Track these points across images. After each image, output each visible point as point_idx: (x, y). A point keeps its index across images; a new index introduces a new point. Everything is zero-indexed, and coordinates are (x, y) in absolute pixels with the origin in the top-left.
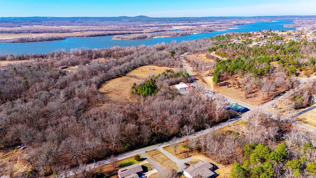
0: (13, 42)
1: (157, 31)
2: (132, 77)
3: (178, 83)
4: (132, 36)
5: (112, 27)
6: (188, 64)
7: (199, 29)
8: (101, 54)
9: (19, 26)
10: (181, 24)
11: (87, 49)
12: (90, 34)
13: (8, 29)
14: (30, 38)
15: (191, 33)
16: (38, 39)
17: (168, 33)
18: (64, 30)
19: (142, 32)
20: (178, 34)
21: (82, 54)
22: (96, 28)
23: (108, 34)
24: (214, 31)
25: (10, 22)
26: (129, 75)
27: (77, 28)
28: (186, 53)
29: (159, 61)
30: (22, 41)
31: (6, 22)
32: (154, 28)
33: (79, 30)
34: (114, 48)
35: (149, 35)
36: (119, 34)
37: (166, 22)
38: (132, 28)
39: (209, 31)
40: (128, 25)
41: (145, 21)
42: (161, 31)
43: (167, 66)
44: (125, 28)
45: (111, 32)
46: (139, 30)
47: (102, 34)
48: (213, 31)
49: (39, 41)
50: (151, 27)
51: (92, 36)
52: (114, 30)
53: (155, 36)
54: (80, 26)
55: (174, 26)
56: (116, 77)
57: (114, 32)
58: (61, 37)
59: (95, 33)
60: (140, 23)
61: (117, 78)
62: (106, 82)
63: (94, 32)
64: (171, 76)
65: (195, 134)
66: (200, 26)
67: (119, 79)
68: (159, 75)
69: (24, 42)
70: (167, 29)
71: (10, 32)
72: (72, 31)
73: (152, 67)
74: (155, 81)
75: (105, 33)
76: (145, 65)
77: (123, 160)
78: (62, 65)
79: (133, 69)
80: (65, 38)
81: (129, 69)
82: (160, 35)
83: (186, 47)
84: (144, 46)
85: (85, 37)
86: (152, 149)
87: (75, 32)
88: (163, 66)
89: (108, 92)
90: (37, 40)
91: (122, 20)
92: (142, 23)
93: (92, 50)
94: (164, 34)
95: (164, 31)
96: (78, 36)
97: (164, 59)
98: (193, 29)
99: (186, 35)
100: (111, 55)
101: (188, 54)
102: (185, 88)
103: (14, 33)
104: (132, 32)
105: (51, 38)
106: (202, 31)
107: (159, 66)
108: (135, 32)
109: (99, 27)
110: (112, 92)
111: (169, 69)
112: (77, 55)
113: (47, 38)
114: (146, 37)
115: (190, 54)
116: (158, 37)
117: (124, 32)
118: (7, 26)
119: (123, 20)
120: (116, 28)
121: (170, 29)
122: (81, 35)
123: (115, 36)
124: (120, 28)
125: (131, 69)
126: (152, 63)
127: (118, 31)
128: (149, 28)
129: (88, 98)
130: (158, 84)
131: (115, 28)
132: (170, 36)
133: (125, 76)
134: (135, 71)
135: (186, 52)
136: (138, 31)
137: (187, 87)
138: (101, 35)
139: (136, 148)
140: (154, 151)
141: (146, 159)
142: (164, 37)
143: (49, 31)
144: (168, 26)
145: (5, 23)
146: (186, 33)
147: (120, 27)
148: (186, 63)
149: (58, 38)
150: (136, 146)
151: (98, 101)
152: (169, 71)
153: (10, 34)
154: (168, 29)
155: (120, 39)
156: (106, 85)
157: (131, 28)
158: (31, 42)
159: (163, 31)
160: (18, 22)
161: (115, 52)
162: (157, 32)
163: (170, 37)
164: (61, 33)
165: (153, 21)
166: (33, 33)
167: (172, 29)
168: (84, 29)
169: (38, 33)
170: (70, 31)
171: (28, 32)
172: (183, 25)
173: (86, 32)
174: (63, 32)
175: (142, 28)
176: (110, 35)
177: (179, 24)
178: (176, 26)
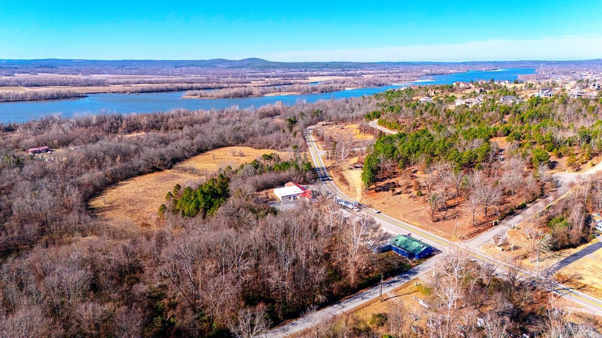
1: (277, 84)
2: (185, 170)
4: (222, 92)
5: (191, 77)
6: (321, 144)
7: (356, 81)
9: (8, 74)
10: (325, 73)
14: (11, 94)
15: (340, 87)
16: (29, 96)
17: (297, 87)
18: (92, 81)
20: (315, 90)
23: (178, 87)
24: (387, 85)
26: (180, 166)
28: (321, 123)
29: (260, 137)
32: (273, 79)
33: (122, 81)
35: (257, 91)
36: (199, 89)
38: (230, 79)
39: (376, 84)
41: (258, 68)
42: (285, 84)
44: (216, 78)
45: (185, 85)
47: (164, 87)
48: (383, 84)
49: (31, 100)
50: (267, 77)
51: (143, 91)
52: (192, 81)
53: (269, 93)
55: (311, 76)
58: (78, 92)
59: (150, 87)
63: (154, 85)
66: (360, 77)
70: (296, 81)
72: (107, 84)
75: (172, 86)
80: (86, 95)
82: (280, 91)
83: (321, 112)
85: (128, 93)
87: (114, 84)
90: (27, 99)
92: (253, 71)
94: (287, 90)
95: (291, 84)
96: (115, 92)
97: (271, 133)
98: (346, 81)
99: (331, 90)
101: (323, 125)
102: (294, 197)
104: (225, 85)
105: (56, 95)
106: (363, 84)
108: (232, 85)
110: (119, 207)
113: (46, 94)
114: (251, 94)
116: (275, 93)
117: (210, 85)
121: (302, 81)
122: (121, 91)
123: (190, 92)
127: (199, 83)
131: (195, 78)
132: (298, 93)
133: (170, 168)
134: (199, 157)
135: (322, 120)
136: (240, 83)
137: (298, 194)
138: (162, 91)
143: (61, 83)
144: (300, 76)
146: (331, 87)
148: (316, 141)
149: (71, 95)
154: (298, 81)
155: (197, 96)
157: (227, 79)
159: (288, 84)
163: (299, 95)
164: (84, 86)
165: (274, 67)
166: (27, 86)
167: (307, 81)
168: (134, 80)
169: (37, 86)
170: (104, 83)
171: (19, 84)
172: (329, 76)
173: (137, 85)
174: (89, 85)
175: (248, 79)
176: (181, 90)
177: (321, 73)
178: (316, 76)
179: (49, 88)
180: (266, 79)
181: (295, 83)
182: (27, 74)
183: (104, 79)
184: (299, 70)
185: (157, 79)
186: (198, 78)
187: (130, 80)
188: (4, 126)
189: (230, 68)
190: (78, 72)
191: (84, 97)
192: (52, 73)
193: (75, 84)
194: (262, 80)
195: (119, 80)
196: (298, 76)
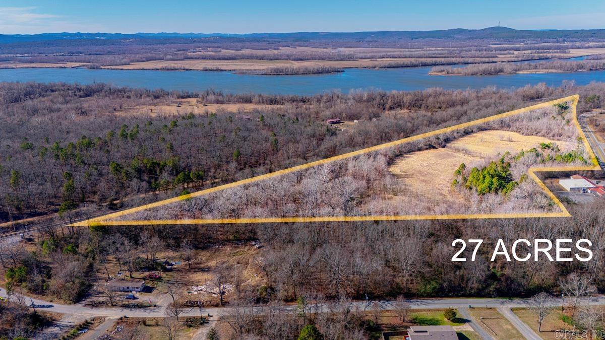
1: (530, 58)
2: (458, 150)
3: (567, 175)
4: (470, 69)
5: (431, 50)
6: (601, 136)
8: (403, 102)
9: (276, 47)
10: (592, 44)
11: (378, 90)
13: (260, 53)
14: (289, 68)
16: (301, 70)
17: (557, 63)
18: (343, 55)
19: (494, 60)
20: (582, 67)
21: (368, 101)
22: (401, 52)
23: (422, 63)
26: (453, 145)
27: (366, 53)
28: (597, 110)
29: (525, 123)
32: (524, 52)
34: (430, 90)
35: (508, 68)
36: (443, 64)
37: (555, 40)
38: (473, 52)
40: (465, 47)
41: (503, 39)
42: (540, 59)
43: (544, 136)
44: (458, 52)
45: (429, 60)
46: (488, 57)
47: (409, 63)
50: (517, 49)
51: (390, 67)
54: (372, 48)
55: (572, 48)
56: (425, 147)
58: (337, 67)
59: (396, 62)
60: (491, 43)
61: (427, 149)
62: (405, 155)
63: (395, 59)
64: (552, 158)
65: (594, 298)
67: (432, 151)
68: (522, 154)
70: (554, 55)
71: (261, 58)
72: (356, 58)
73: (506, 134)
74: (509, 165)
75: (416, 61)
76: (489, 130)
77: (421, 310)
78: (332, 118)
79: (463, 136)
80: (342, 70)
81: (455, 134)
83: (598, 98)
84: (494, 89)
85: (377, 68)
86: (484, 306)
87: (362, 58)
89: (406, 175)
91: (453, 36)
92: (498, 42)
93: (388, 93)
94: (544, 67)
95: (547, 58)
96: (365, 67)
97: (539, 119)
100: (421, 105)
101: (601, 113)
102: (584, 190)
103: (268, 60)
104: (471, 60)
105: (320, 70)
107: (523, 134)
108: (478, 60)
109: (407, 50)
110: (413, 176)
111: (547, 141)
112: (360, 100)
113: (314, 69)
114: (501, 71)
117: (454, 60)
119: (455, 36)
120: (440, 52)
122: (371, 66)
123: (434, 68)
125: (459, 134)
126: (509, 126)
127: (442, 57)
129: (368, 180)
130: (515, 173)
131: (436, 52)
133: (444, 147)
134: (466, 138)
135: (599, 107)
136: (486, 58)
137: (589, 188)
138: (407, 66)
139: (450, 294)
140: (488, 311)
141: (469, 321)
142: (544, 71)
143: (319, 57)
144: (558, 48)
145: (257, 44)
147: (446, 50)
148: (595, 132)
149: (332, 70)
150: (449, 291)
151: (385, 189)
152: (547, 146)
153: (261, 60)
154: (557, 55)
155: (444, 73)
156: (403, 161)
157: (470, 53)
159: (543, 59)
161: (431, 99)
162: (530, 60)
165: (523, 37)
166: (294, 60)
167: (569, 55)
169: (301, 60)
170: (354, 58)
171: (288, 58)
172: (597, 48)
173: (382, 59)
175: (494, 52)
177: (587, 45)
178: (579, 48)
179: (311, 63)
182: (289, 48)
188: (299, 98)
190: (327, 45)
196: (555, 49)
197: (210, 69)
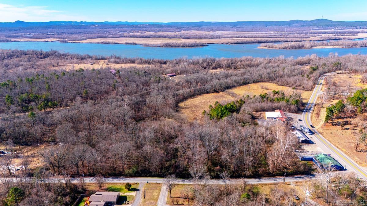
0: (159, 47)
1: (329, 39)
4: (283, 45)
12: (236, 41)
18: (214, 36)
19: (305, 39)
20: (355, 45)
23: (258, 41)
25: (175, 27)
26: (229, 91)
30: (167, 46)
31: (171, 27)
32: (328, 35)
33: (229, 36)
35: (308, 45)
36: (271, 42)
45: (263, 39)
47: (250, 41)
49: (182, 47)
52: (269, 37)
53: (318, 46)
57: (266, 39)
58: (203, 43)
63: (242, 39)
69: (168, 47)
70: (345, 37)
75: (255, 39)
80: (207, 45)
82: (327, 45)
85: (229, 44)
88: (284, 86)
89: (185, 107)
90: (180, 46)
95: (340, 39)
96: (222, 43)
97: (295, 76)
105: (193, 44)
110: (189, 108)
114: (303, 46)
115: (343, 73)
116: (322, 46)
117: (279, 39)
118: (169, 31)
119: (294, 24)
121: (350, 37)
124: (279, 34)
128: (320, 35)
132: (340, 47)
133: (223, 92)
138: (249, 43)
144: (352, 32)
148: (323, 85)
149: (200, 44)
154: (347, 37)
155: (267, 47)
156: (192, 100)
158: (174, 47)
160: (181, 27)
164: (210, 39)
165: (335, 26)
168: (236, 35)
169: (188, 38)
170: (220, 37)
174: (212, 38)
175: (308, 35)
176: (260, 42)
180: (323, 35)
181: (343, 39)
183: (221, 34)
184: (355, 27)
185: (249, 35)
186: (275, 34)
187: (234, 35)
188: (164, 61)
189: (301, 26)
191: (206, 45)
192: (198, 30)
193: (205, 38)
194: (319, 36)
195: (228, 35)
196: (349, 33)
197: (129, 43)
